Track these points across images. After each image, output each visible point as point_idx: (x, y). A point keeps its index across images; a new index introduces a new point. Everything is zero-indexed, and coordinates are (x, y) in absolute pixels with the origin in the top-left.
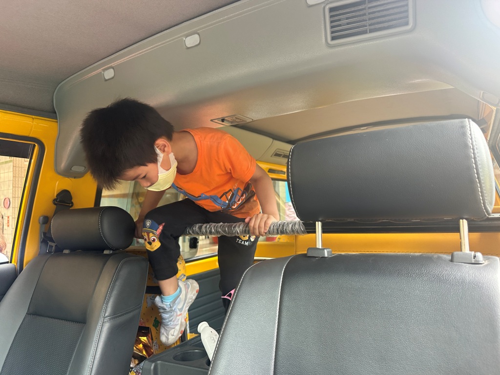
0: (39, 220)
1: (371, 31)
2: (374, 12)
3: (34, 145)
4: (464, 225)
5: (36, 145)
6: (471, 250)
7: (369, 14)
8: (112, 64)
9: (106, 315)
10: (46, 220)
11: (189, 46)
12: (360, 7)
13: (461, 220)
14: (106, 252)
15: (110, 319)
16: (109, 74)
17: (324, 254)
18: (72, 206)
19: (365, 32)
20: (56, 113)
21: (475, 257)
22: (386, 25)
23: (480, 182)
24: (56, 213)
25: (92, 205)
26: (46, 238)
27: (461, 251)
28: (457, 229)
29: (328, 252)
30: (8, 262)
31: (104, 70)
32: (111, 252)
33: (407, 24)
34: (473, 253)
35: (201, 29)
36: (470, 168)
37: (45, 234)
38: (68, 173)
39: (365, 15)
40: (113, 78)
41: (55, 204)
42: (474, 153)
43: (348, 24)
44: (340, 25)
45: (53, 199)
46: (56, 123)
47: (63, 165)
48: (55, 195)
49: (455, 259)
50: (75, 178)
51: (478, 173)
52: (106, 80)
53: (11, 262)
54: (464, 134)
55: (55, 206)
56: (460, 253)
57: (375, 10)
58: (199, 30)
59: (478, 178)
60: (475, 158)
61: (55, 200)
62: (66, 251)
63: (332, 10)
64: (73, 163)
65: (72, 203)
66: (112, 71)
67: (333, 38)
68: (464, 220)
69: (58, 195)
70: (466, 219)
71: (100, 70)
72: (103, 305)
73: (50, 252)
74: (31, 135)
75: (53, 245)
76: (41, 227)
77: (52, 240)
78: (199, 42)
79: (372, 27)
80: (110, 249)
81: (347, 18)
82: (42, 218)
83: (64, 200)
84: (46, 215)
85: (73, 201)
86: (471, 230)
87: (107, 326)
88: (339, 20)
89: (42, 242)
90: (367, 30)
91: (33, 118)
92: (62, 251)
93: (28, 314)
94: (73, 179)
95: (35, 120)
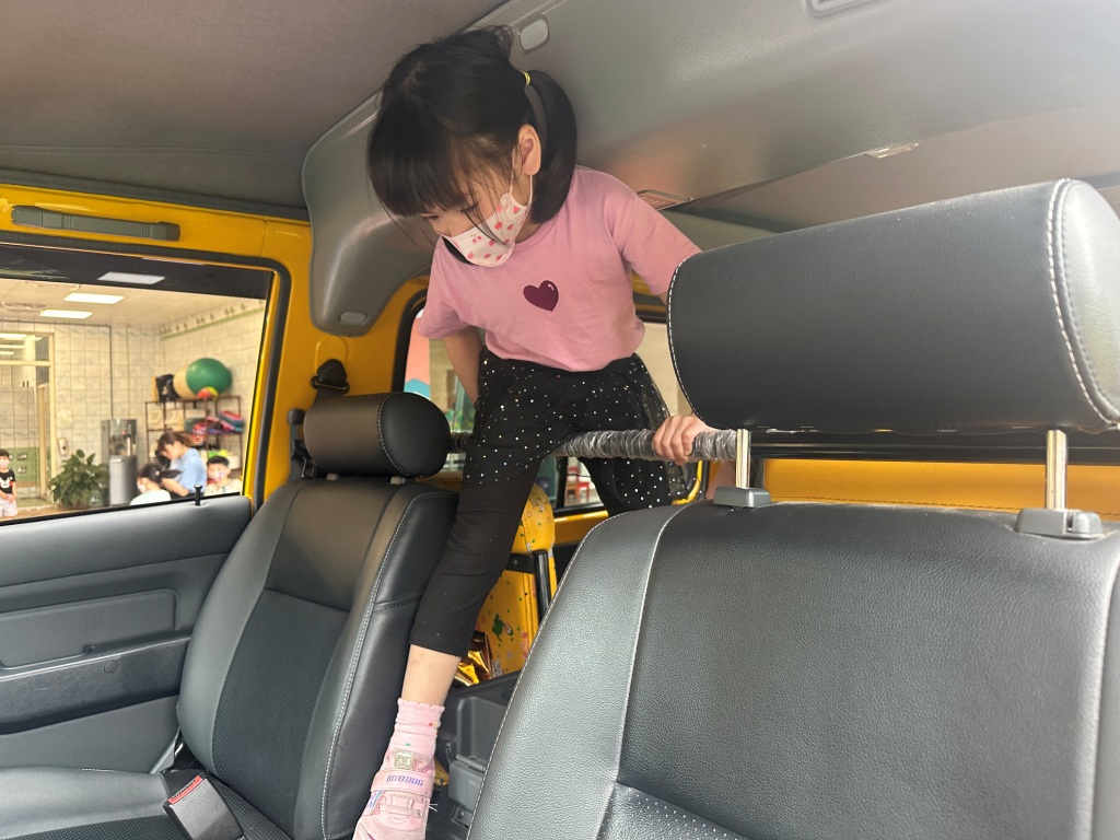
0: (288, 417)
3: (273, 274)
9: (380, 599)
10: (299, 417)
11: (527, 48)
13: (1051, 433)
14: (395, 481)
15: (386, 607)
17: (746, 501)
18: (347, 391)
20: (306, 208)
23: (1072, 339)
24: (315, 404)
25: (386, 388)
26: (299, 454)
27: (1046, 507)
28: (1041, 457)
29: (756, 497)
30: (238, 494)
32: (403, 481)
34: (1068, 513)
35: (547, 7)
36: (1043, 304)
37: (296, 443)
38: (335, 326)
41: (315, 386)
45: (311, 377)
46: (307, 229)
47: (325, 310)
48: (316, 368)
49: (1023, 526)
50: (350, 335)
51: (1065, 317)
53: (243, 494)
54: (1039, 221)
55: (315, 391)
58: (544, 9)
59: (1067, 328)
61: (314, 379)
62: (332, 477)
64: (346, 301)
65: (347, 385)
68: (1059, 432)
69: (319, 370)
70: (1064, 430)
72: (375, 580)
73: (307, 477)
74: (265, 254)
76: (292, 430)
77: (309, 457)
78: (546, 36)
80: (401, 476)
82: (292, 412)
83: (331, 381)
84: (300, 407)
85: (348, 380)
86: (1073, 458)
87: (380, 620)
89: (294, 458)
91: (265, 221)
92: (325, 477)
93: (267, 588)
94: (346, 339)
95: (269, 224)
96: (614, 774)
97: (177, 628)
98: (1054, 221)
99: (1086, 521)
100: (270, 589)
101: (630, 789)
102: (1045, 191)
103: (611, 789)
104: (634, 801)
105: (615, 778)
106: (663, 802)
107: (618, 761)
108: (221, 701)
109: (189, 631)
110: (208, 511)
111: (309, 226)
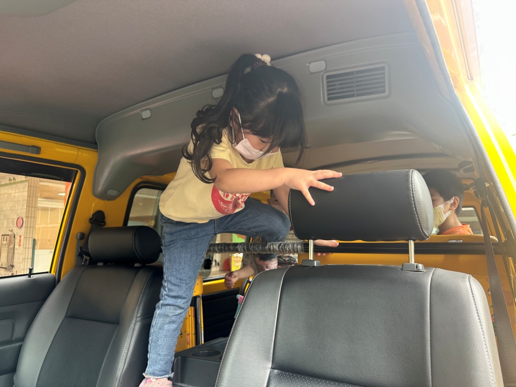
0: (77, 236)
1: (358, 95)
2: (360, 81)
3: (77, 171)
4: (412, 245)
5: (79, 171)
7: (357, 82)
8: (149, 107)
9: (138, 315)
10: (83, 237)
11: (215, 97)
12: (350, 77)
13: (410, 241)
15: (141, 320)
16: (146, 114)
18: (104, 225)
19: (353, 96)
20: (96, 144)
21: (417, 267)
22: (369, 91)
23: (417, 214)
24: (91, 231)
25: (121, 224)
26: (82, 252)
27: (409, 262)
29: (317, 263)
30: (47, 272)
31: (142, 111)
33: (384, 92)
34: (416, 264)
36: (410, 204)
37: (81, 248)
38: (104, 196)
39: (353, 82)
40: (149, 118)
41: (91, 222)
42: (413, 194)
43: (341, 88)
44: (335, 89)
45: (89, 218)
46: (96, 153)
47: (100, 188)
48: (91, 214)
49: (404, 269)
50: (109, 200)
51: (415, 208)
52: (143, 119)
53: (50, 272)
54: (407, 180)
55: (91, 224)
56: (408, 263)
57: (361, 79)
59: (416, 211)
60: (413, 197)
61: (91, 219)
62: (100, 264)
63: (328, 77)
64: (108, 187)
65: (105, 222)
66: (148, 112)
67: (329, 99)
69: (93, 215)
70: (413, 239)
71: (138, 111)
72: (136, 307)
73: (85, 265)
74: (76, 163)
75: (88, 258)
76: (78, 243)
77: (88, 254)
79: (359, 92)
80: (140, 263)
81: (340, 84)
82: (79, 234)
83: (98, 219)
84: (82, 232)
85: (106, 220)
87: (138, 325)
88: (334, 85)
89: (78, 256)
90: (354, 94)
91: (79, 149)
92: (97, 264)
93: (66, 317)
94: (106, 201)
95: (80, 150)
96: (270, 365)
97: (13, 339)
98: (411, 181)
99: (421, 266)
100: (68, 317)
101: (276, 370)
102: (408, 172)
103: (269, 371)
104: (278, 374)
105: (270, 367)
106: (289, 373)
107: (271, 360)
108: (40, 373)
109: (23, 339)
110: (35, 280)
111: (97, 152)
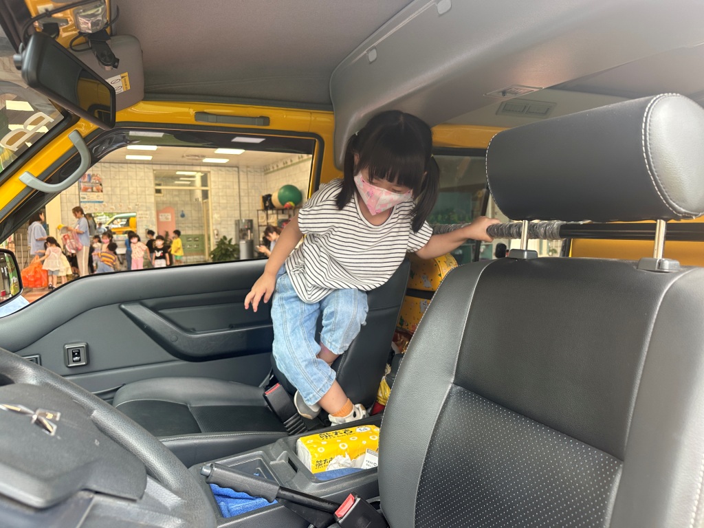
4: (661, 226)
5: (316, 140)
6: (663, 256)
8: (375, 44)
11: (441, 13)
16: (372, 56)
17: (523, 255)
21: (660, 265)
31: (368, 52)
36: (640, 159)
40: (376, 59)
42: (645, 140)
46: (332, 115)
51: (649, 164)
52: (371, 63)
60: (646, 146)
66: (374, 51)
68: (662, 221)
70: (664, 219)
71: (365, 52)
74: (311, 130)
78: (450, 6)
95: (313, 114)
98: (647, 117)
101: (458, 387)
103: (450, 386)
104: (460, 392)
105: (452, 381)
107: (454, 374)
